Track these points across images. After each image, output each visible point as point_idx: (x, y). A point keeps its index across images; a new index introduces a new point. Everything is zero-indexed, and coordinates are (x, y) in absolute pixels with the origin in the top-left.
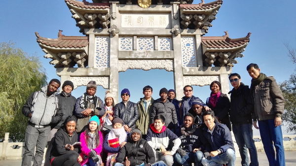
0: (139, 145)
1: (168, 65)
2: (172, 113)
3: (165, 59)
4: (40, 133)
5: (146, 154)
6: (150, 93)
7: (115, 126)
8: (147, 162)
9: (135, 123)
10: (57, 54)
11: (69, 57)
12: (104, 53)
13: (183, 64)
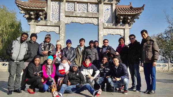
0: (76, 73)
1: (95, 21)
2: (96, 55)
3: (93, 18)
4: (17, 65)
5: (80, 78)
6: (84, 42)
7: (63, 62)
8: (81, 84)
9: (74, 60)
10: (28, 11)
11: (35, 13)
12: (57, 12)
13: (104, 21)
